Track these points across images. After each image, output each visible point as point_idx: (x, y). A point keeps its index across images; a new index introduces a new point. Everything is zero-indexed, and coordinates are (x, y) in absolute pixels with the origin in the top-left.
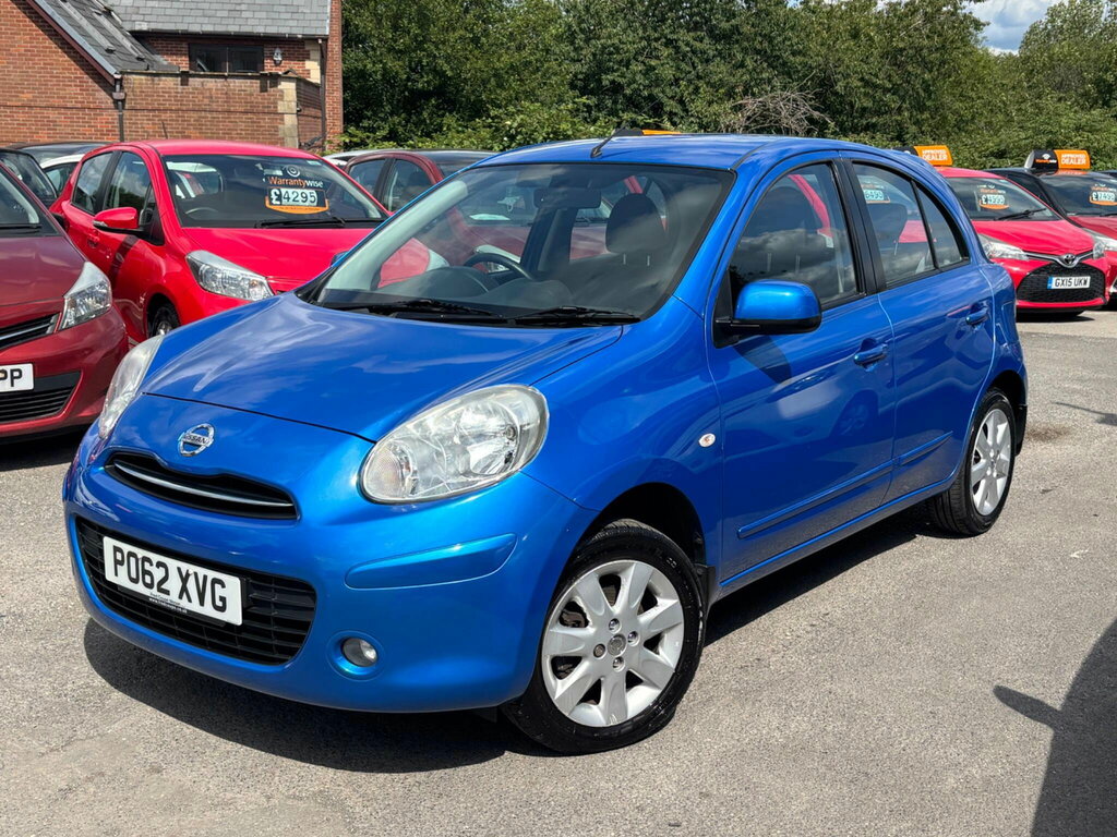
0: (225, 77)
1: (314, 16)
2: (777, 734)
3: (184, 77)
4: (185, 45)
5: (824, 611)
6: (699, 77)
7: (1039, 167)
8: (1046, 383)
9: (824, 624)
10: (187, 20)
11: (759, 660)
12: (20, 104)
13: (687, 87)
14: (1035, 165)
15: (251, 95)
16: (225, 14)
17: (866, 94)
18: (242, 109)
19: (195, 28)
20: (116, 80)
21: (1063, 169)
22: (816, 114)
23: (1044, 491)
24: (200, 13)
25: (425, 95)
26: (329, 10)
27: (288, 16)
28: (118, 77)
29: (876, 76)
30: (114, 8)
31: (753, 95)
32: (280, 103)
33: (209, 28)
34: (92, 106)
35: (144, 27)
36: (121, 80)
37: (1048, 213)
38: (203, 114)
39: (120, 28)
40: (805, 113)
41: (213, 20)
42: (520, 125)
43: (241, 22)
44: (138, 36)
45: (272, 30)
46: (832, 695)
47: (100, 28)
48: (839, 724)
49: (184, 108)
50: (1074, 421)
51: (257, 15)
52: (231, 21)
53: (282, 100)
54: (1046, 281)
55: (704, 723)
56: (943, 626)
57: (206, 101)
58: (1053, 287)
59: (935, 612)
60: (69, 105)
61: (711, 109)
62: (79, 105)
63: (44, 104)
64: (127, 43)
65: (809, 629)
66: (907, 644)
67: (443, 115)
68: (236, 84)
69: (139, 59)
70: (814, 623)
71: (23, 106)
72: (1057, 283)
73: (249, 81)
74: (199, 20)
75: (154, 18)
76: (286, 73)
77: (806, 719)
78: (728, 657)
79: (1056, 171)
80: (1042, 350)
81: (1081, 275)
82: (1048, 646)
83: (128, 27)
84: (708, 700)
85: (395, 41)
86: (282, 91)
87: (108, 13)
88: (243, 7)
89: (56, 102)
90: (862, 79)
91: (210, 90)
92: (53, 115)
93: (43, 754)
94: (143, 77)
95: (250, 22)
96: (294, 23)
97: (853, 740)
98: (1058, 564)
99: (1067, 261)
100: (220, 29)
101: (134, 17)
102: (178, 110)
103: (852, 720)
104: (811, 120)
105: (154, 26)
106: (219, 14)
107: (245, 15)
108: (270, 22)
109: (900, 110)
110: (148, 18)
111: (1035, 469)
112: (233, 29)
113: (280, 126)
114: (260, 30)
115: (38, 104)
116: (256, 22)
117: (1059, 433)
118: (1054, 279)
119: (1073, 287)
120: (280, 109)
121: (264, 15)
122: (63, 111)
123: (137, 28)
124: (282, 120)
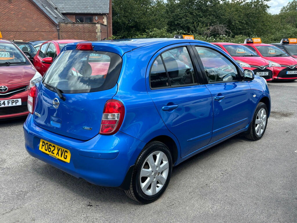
0: (83, 24)
1: (105, 9)
2: (211, 210)
3: (73, 24)
4: (74, 16)
5: (226, 169)
6: (199, 21)
7: (284, 43)
8: (286, 100)
9: (225, 173)
10: (75, 10)
11: (207, 185)
12: (35, 31)
13: (196, 24)
14: (283, 42)
15: (89, 28)
16: (84, 8)
17: (240, 25)
18: (87, 31)
19: (77, 12)
20: (57, 25)
21: (290, 43)
22: (228, 30)
23: (287, 132)
24: (78, 8)
25: (132, 27)
26: (109, 7)
27: (99, 9)
28: (58, 24)
29: (242, 20)
30: (58, 8)
31: (212, 26)
32: (96, 30)
33: (80, 12)
34: (52, 31)
35: (65, 12)
36: (58, 25)
37: (286, 55)
38: (78, 33)
39: (59, 12)
40: (225, 30)
41: (81, 10)
42: (153, 34)
43: (88, 10)
44: (64, 14)
45: (95, 12)
46: (227, 197)
47: (54, 12)
48: (228, 206)
49: (74, 31)
50: (294, 111)
51: (92, 8)
52: (85, 10)
53: (97, 29)
54: (286, 72)
55: (190, 206)
56: (259, 174)
57: (79, 29)
58: (288, 74)
59: (257, 170)
60: (47, 31)
61: (202, 29)
62: (49, 31)
63: (41, 31)
64: (61, 16)
65: (221, 174)
66: (249, 180)
67: (136, 32)
68: (86, 25)
69: (63, 19)
70: (223, 173)
71: (36, 32)
72: (289, 73)
73: (89, 24)
74: (78, 10)
75: (67, 10)
76: (98, 22)
77: (219, 205)
78: (198, 184)
79: (288, 44)
80: (285, 90)
81: (295, 71)
82: (289, 181)
83: (61, 12)
84: (191, 198)
85: (125, 14)
86: (97, 27)
87: (56, 9)
88: (88, 7)
89: (43, 30)
90: (239, 21)
91: (80, 27)
92: (43, 33)
93: (4, 214)
94: (64, 24)
95: (90, 10)
96: (100, 10)
97: (233, 212)
98: (291, 154)
99: (291, 67)
100: (83, 12)
101: (62, 10)
102: (72, 32)
103: (232, 205)
104: (226, 32)
105: (67, 12)
106: (83, 8)
107: (88, 8)
108: (94, 10)
109: (248, 29)
110: (66, 10)
111: (284, 125)
112: (86, 12)
113: (97, 35)
114: (92, 12)
115: (39, 31)
116: (91, 10)
117: (290, 114)
118: (288, 72)
119: (293, 74)
120: (96, 31)
121: (93, 8)
122: (45, 32)
123: (63, 12)
124: (97, 34)
